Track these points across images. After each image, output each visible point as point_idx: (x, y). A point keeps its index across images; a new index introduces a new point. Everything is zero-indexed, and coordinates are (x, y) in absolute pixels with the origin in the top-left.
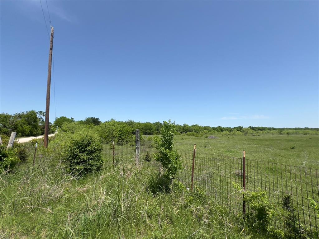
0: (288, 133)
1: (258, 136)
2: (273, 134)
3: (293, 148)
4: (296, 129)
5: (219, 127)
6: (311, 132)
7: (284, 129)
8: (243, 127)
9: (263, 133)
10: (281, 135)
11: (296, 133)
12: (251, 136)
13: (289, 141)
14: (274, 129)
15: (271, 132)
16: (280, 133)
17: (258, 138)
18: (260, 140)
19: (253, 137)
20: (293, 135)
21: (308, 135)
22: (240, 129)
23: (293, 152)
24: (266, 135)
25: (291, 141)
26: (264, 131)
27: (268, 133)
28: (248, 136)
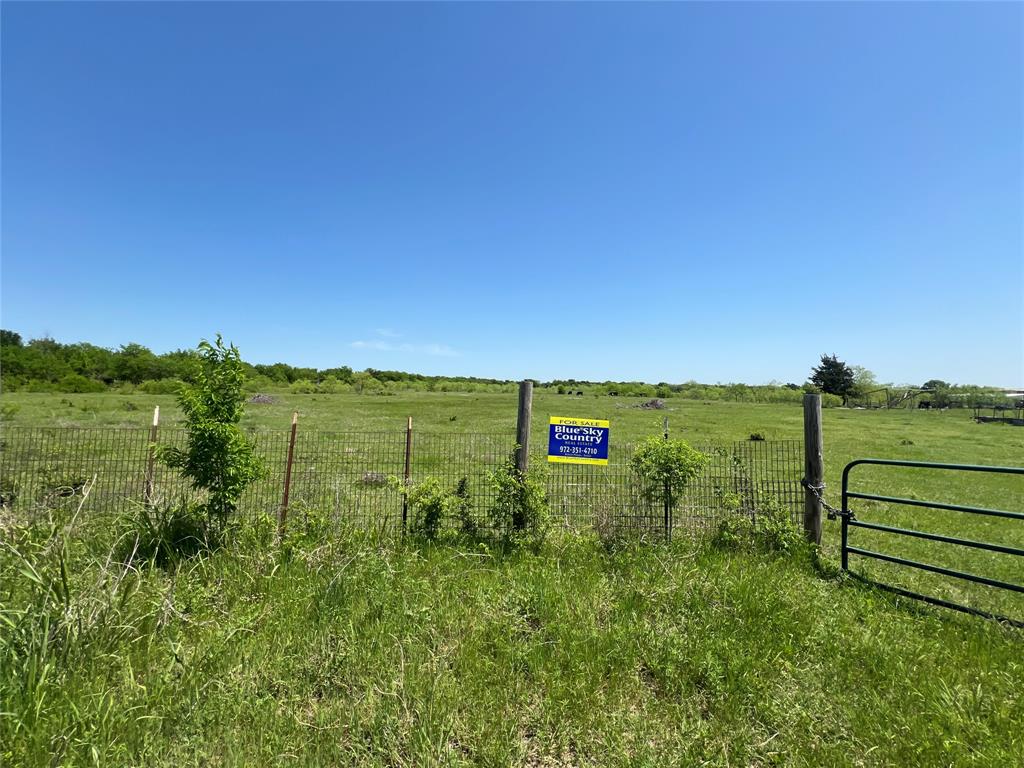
0: (444, 389)
1: (390, 394)
2: (417, 391)
3: (454, 419)
4: (457, 380)
5: (279, 365)
6: (479, 386)
7: (437, 379)
8: (354, 371)
9: (397, 388)
10: (432, 394)
11: (457, 390)
12: (373, 395)
13: (446, 405)
14: (420, 378)
15: (415, 384)
16: (431, 389)
17: (390, 399)
18: (395, 404)
19: (378, 399)
20: (452, 394)
21: (473, 393)
22: (344, 374)
23: (454, 427)
24: (404, 393)
25: (450, 405)
26: (402, 384)
27: (408, 387)
28: (366, 394)
